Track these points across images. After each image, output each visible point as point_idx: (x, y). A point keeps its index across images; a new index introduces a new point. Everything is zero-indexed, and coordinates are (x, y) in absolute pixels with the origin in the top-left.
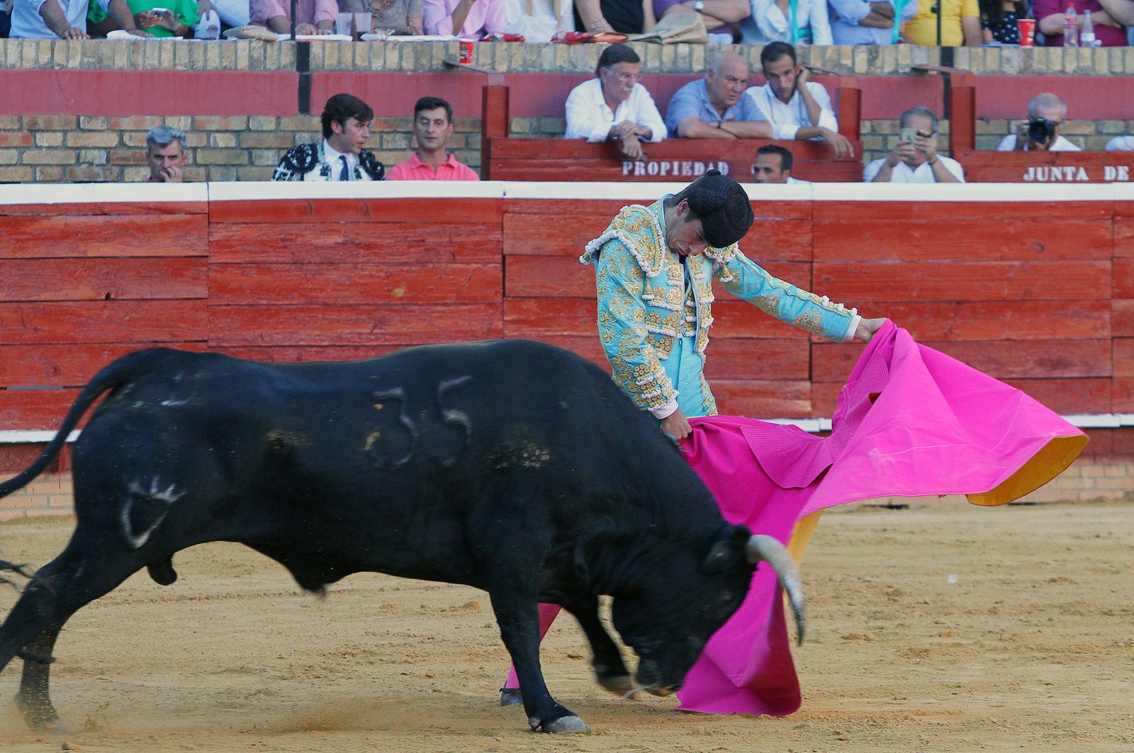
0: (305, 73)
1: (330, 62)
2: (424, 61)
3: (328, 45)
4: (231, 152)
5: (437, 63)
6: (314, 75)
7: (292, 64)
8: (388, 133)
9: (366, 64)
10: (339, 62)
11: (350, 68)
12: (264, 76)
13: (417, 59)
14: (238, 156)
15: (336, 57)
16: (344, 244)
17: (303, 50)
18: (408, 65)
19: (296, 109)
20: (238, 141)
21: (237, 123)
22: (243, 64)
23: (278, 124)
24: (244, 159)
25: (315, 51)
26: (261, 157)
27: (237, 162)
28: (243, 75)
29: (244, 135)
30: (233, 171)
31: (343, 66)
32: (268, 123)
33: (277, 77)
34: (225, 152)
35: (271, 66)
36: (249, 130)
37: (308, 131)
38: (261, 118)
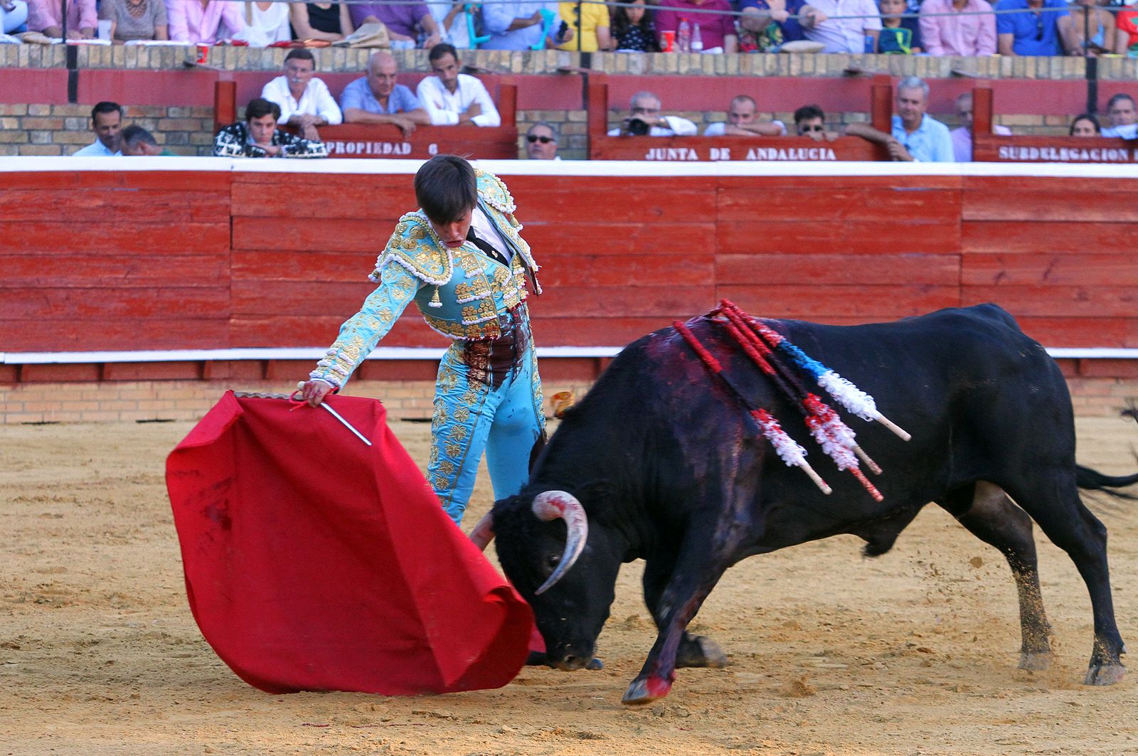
0: (73, 70)
1: (94, 62)
2: (168, 61)
3: (92, 48)
4: (13, 133)
5: (179, 62)
6: (81, 72)
7: (63, 62)
8: (140, 118)
9: (122, 63)
10: (101, 62)
11: (110, 66)
12: (40, 73)
13: (163, 60)
14: (19, 136)
15: (98, 57)
16: (104, 206)
17: (72, 52)
18: (156, 64)
19: (66, 99)
20: (20, 124)
21: (19, 110)
22: (24, 62)
23: (52, 111)
24: (25, 139)
25: (82, 52)
26: (37, 137)
27: (19, 141)
28: (24, 71)
29: (24, 120)
30: (16, 148)
31: (103, 65)
32: (44, 110)
33: (51, 73)
34: (9, 133)
35: (46, 64)
36: (28, 115)
37: (75, 117)
38: (39, 106)
